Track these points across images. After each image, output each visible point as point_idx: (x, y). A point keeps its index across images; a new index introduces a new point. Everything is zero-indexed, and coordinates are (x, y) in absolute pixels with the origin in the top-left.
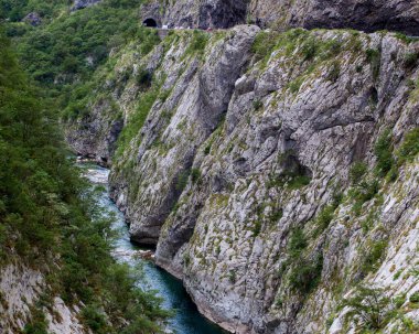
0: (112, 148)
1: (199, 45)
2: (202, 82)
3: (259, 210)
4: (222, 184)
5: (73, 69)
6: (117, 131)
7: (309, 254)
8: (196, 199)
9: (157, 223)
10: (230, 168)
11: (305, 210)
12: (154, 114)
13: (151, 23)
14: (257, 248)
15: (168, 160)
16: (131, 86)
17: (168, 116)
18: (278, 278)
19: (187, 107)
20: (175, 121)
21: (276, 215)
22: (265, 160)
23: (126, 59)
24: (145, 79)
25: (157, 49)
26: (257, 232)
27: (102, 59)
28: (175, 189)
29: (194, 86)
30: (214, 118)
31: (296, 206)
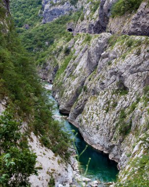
0: (54, 76)
1: (88, 39)
2: (89, 53)
3: (108, 103)
4: (95, 92)
5: (40, 46)
6: (56, 71)
7: (127, 120)
8: (85, 97)
9: (70, 106)
10: (98, 86)
11: (126, 104)
12: (70, 64)
13: (70, 30)
14: (107, 117)
15: (75, 82)
16: (62, 54)
17: (75, 65)
18: (115, 129)
19: (83, 63)
20: (78, 67)
21: (115, 105)
22: (111, 83)
23: (60, 43)
24: (67, 51)
25: (72, 41)
26: (107, 111)
27: (51, 43)
28: (77, 93)
29: (86, 55)
30: (93, 67)
31: (123, 102)
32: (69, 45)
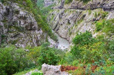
0: (50, 21)
1: (59, 11)
2: (59, 15)
3: (65, 27)
4: (62, 25)
5: (45, 13)
6: (50, 20)
7: (71, 31)
8: (59, 26)
9: (55, 28)
10: (62, 23)
11: (70, 27)
12: (54, 18)
13: (53, 9)
14: (65, 31)
15: (56, 22)
16: (51, 15)
17: (55, 18)
18: (67, 34)
19: (58, 17)
20: (56, 18)
21: (67, 27)
22: (66, 22)
23: (50, 12)
24: (53, 14)
25: (54, 11)
26: (65, 29)
27: (48, 12)
28: (57, 25)
29: (58, 15)
30: (60, 18)
31: (69, 26)
32: (53, 13)
